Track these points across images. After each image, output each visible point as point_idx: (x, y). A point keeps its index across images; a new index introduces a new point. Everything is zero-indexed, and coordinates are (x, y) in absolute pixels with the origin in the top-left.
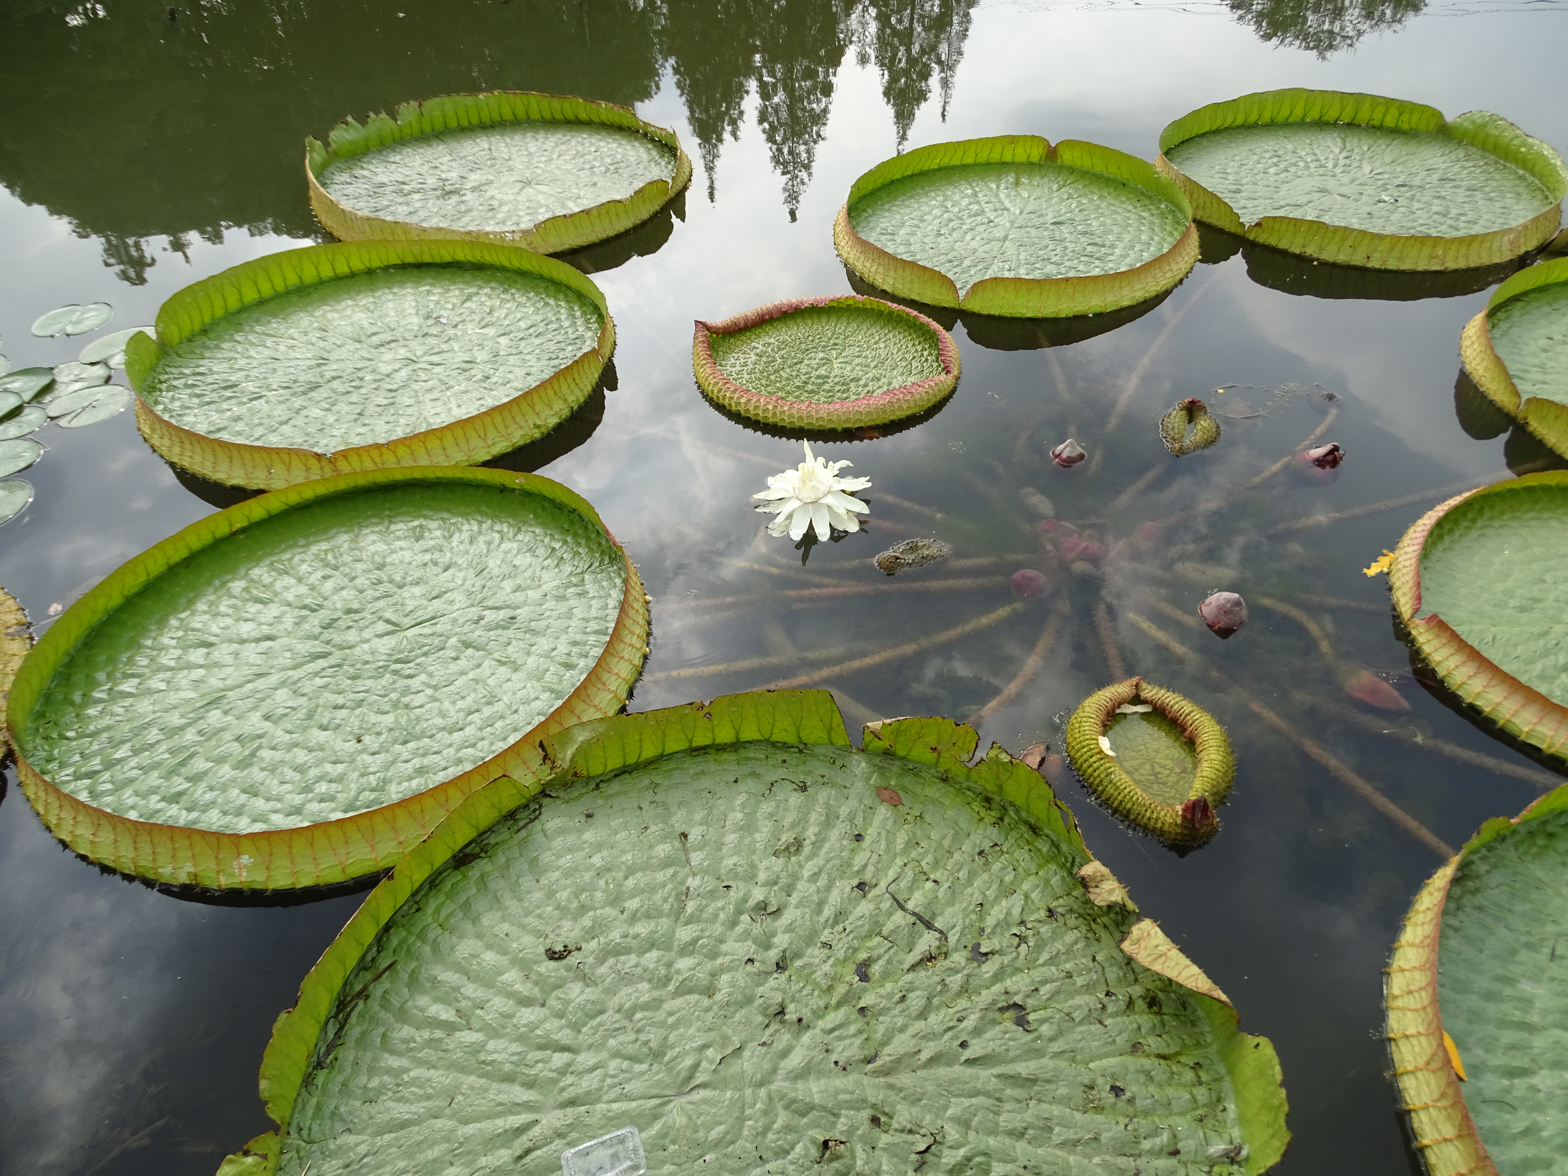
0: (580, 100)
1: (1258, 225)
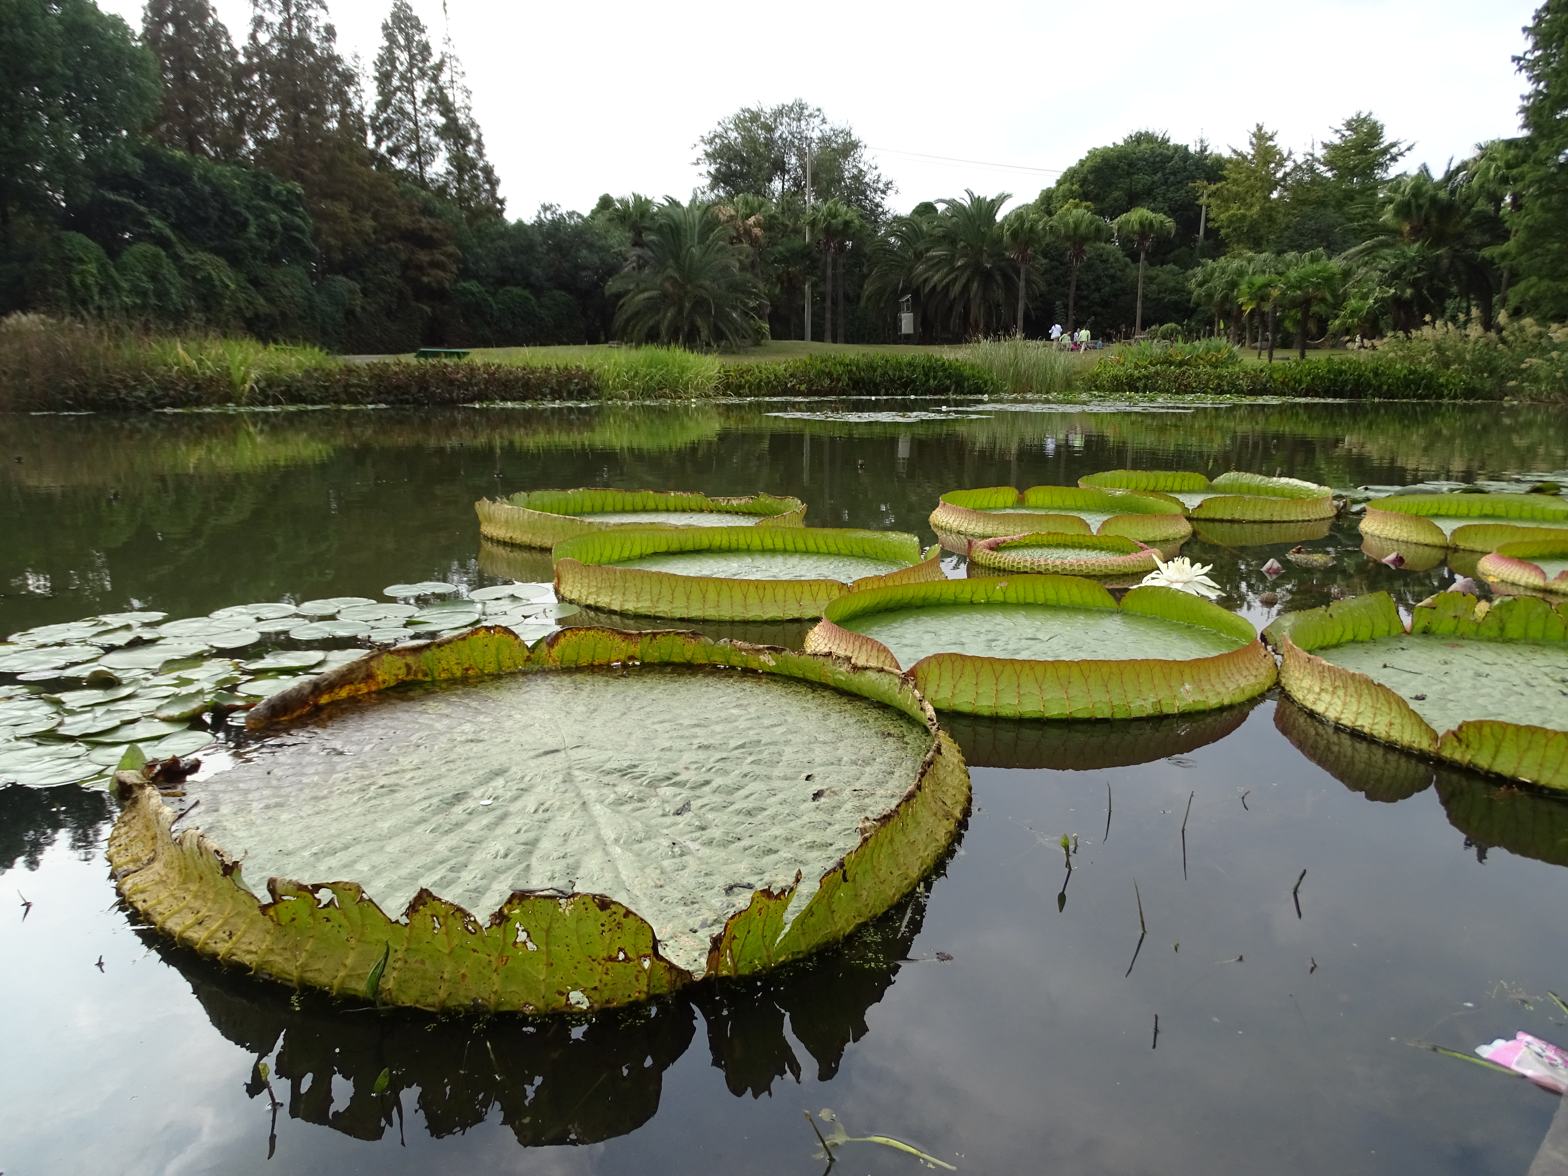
1: (1200, 506)
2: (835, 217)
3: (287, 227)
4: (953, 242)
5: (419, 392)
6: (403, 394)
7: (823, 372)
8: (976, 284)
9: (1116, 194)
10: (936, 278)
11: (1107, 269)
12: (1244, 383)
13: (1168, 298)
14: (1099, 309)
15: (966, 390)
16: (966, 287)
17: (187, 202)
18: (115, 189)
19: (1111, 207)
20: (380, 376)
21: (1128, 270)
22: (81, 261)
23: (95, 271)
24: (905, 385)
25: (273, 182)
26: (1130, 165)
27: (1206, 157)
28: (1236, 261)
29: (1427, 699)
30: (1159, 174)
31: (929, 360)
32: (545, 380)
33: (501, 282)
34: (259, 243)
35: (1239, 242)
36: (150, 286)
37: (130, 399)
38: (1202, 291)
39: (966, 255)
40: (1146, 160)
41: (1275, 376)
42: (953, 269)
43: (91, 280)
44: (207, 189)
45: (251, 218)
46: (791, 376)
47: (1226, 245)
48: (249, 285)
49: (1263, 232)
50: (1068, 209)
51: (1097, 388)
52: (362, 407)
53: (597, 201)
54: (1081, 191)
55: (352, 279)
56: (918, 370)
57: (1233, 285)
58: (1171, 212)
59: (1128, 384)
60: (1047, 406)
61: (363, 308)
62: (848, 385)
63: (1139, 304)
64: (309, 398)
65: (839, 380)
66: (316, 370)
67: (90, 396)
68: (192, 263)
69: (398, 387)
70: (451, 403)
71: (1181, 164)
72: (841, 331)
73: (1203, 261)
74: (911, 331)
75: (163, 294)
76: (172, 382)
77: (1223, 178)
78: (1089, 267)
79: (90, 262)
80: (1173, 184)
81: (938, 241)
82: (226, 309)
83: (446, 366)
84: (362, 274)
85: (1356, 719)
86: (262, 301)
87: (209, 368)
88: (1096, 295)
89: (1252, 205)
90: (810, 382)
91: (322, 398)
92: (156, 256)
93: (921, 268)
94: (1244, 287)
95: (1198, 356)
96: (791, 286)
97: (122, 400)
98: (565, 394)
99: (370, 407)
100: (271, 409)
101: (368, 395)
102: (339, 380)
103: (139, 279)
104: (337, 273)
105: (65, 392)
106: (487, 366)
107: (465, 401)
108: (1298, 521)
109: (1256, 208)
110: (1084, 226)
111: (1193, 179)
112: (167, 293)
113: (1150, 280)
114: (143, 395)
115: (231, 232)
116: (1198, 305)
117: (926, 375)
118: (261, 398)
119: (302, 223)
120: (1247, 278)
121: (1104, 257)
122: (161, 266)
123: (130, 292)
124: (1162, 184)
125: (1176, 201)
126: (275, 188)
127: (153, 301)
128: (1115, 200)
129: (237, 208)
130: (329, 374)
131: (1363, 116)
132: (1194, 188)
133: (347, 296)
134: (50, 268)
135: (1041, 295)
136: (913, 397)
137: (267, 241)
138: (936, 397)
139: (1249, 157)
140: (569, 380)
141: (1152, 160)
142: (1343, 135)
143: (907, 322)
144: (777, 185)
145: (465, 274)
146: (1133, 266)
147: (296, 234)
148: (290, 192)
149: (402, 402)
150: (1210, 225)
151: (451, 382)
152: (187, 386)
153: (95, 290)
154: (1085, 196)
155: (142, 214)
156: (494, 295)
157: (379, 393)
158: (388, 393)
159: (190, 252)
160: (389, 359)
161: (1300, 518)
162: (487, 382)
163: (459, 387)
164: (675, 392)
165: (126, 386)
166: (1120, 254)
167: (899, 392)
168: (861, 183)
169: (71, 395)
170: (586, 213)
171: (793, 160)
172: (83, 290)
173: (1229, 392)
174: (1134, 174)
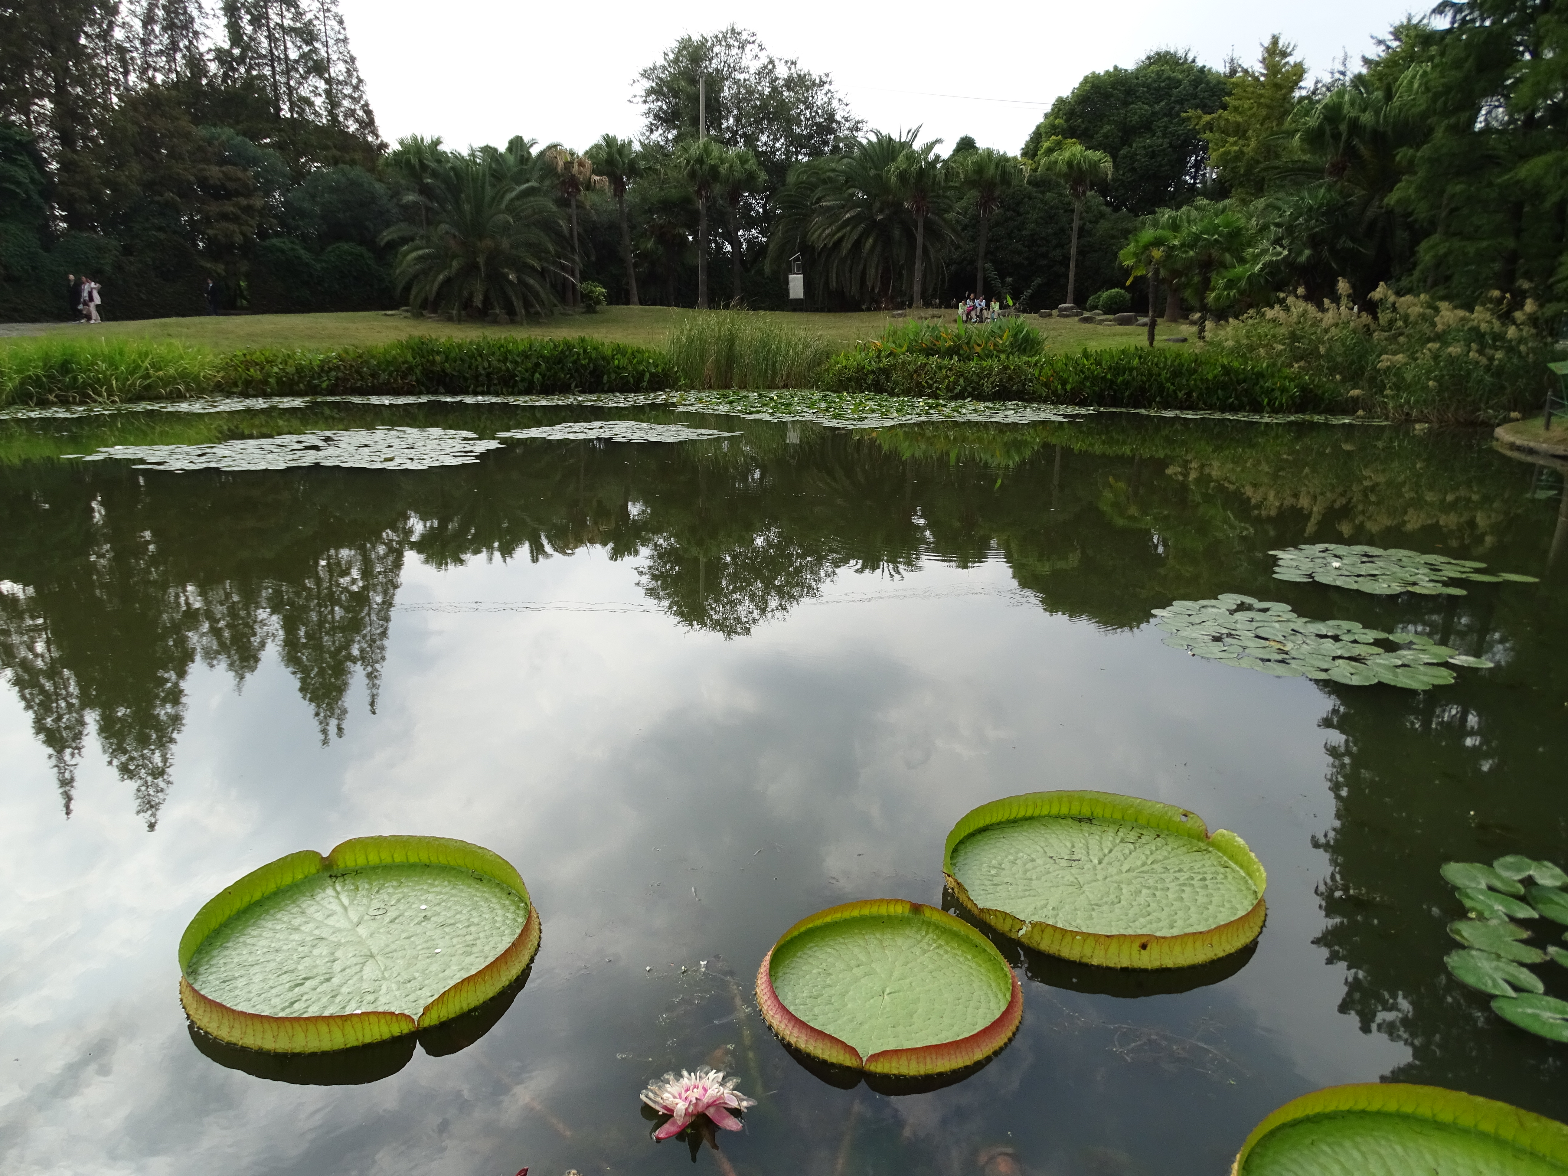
8: (870, 241)
16: (858, 245)
30: (1163, 103)
40: (1148, 87)
54: (1066, 125)
63: (1072, 265)
74: (801, 296)
77: (1224, 106)
89: (1251, 139)
93: (815, 221)
109: (1254, 143)
124: (1165, 115)
125: (1179, 136)
128: (1106, 136)
131: (1415, 21)
139: (1261, 78)
142: (1388, 47)
143: (796, 285)
156: (317, 252)
174: (1132, 103)
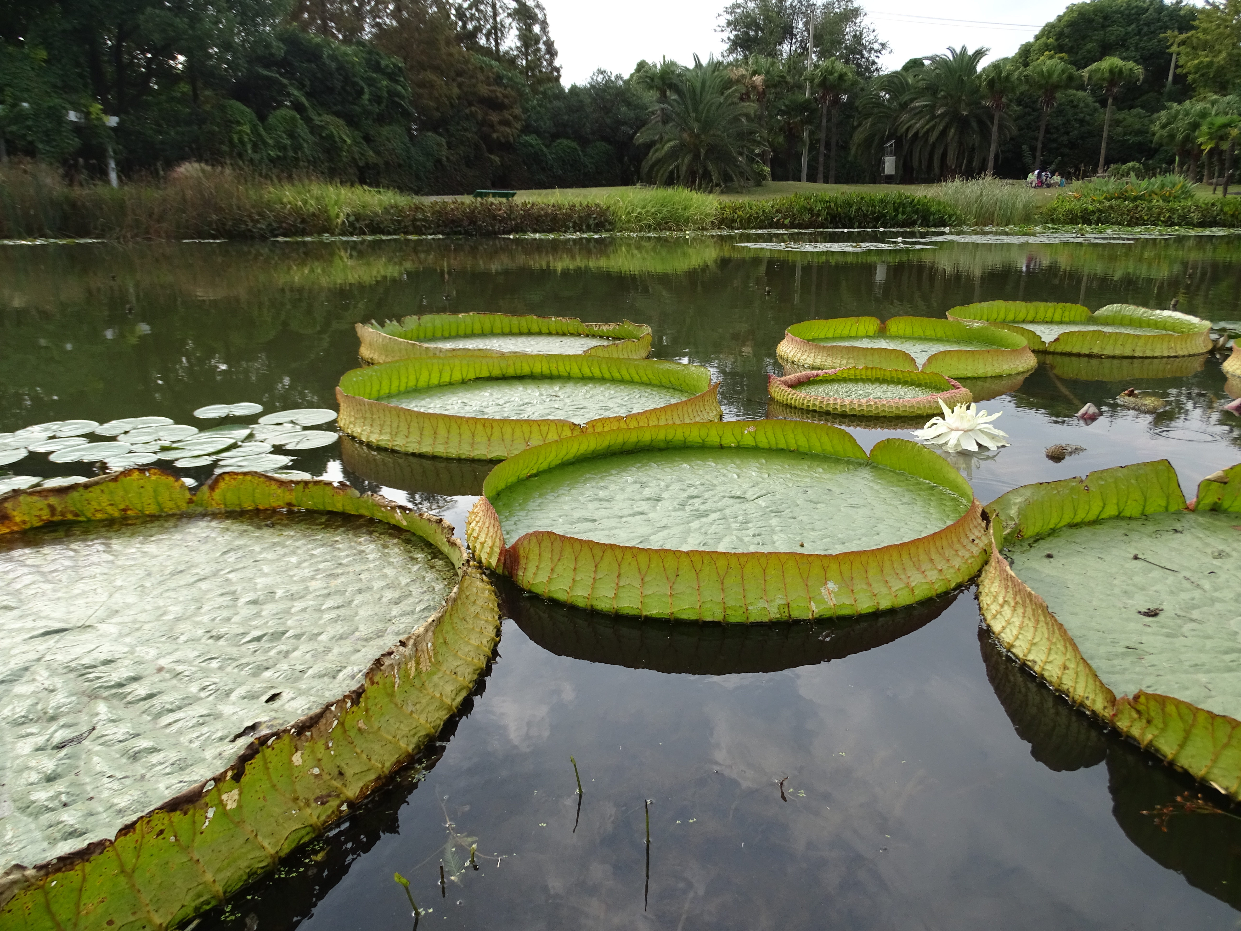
0: (535, 317)
1: (1057, 340)
2: (831, 73)
3: (392, 94)
4: (935, 93)
5: (469, 225)
6: (456, 227)
7: (805, 208)
8: (953, 130)
9: (1090, 46)
10: (918, 125)
11: (1076, 114)
12: (1195, 216)
13: (1131, 139)
14: (1066, 151)
15: (931, 224)
16: (944, 133)
17: (319, 75)
18: (267, 66)
19: (1083, 58)
20: (441, 213)
21: (1097, 114)
22: (238, 123)
23: (249, 131)
24: (877, 219)
25: (381, 58)
26: (1105, 18)
27: (1180, 9)
28: (1200, 103)
29: (1161, 617)
30: (1133, 26)
31: (900, 196)
32: (570, 216)
33: (555, 136)
34: (370, 107)
35: (1205, 86)
36: (288, 142)
37: (255, 230)
38: (1165, 132)
39: (946, 105)
40: (1121, 13)
41: (1226, 209)
42: (933, 117)
43: (246, 139)
44: (334, 65)
45: (365, 86)
46: (777, 211)
47: (1194, 90)
48: (362, 141)
49: (1229, 76)
50: (1043, 61)
51: (1053, 221)
52: (424, 237)
53: (635, 67)
54: (1056, 44)
55: (440, 134)
56: (888, 207)
57: (1195, 126)
58: (1143, 60)
59: (1082, 217)
60: (997, 237)
61: (448, 158)
62: (826, 219)
63: (1103, 145)
64: (386, 230)
65: (818, 215)
66: (392, 207)
67: (227, 228)
68: (319, 123)
69: (453, 221)
70: (492, 234)
71: (1155, 15)
72: (832, 173)
73: (1168, 104)
74: (893, 173)
75: (297, 148)
76: (285, 217)
77: (1193, 28)
78: (1060, 112)
79: (245, 124)
80: (1146, 35)
81: (921, 93)
82: (345, 159)
83: (492, 204)
84: (447, 131)
85: (1029, 651)
86: (371, 153)
87: (312, 205)
88: (1065, 138)
89: (1220, 52)
90: (794, 217)
91: (395, 230)
92: (293, 119)
93: (905, 117)
94: (1204, 128)
95: (1153, 192)
96: (792, 135)
97: (250, 230)
98: (584, 227)
99: (430, 237)
100: (355, 238)
101: (430, 228)
102: (409, 215)
103: (281, 137)
104: (428, 130)
105: (210, 224)
106: (525, 204)
107: (504, 233)
108: (1163, 357)
109: (1224, 55)
110: (1056, 74)
111: (1165, 28)
112: (301, 148)
113: (1118, 123)
114: (264, 227)
115: (351, 99)
116: (1161, 145)
117: (896, 210)
118: (350, 229)
119: (403, 91)
120: (1209, 119)
121: (1075, 103)
122: (296, 126)
123: (274, 147)
124: (1135, 35)
125: (1149, 50)
126: (383, 63)
127: (291, 153)
128: (1089, 52)
129: (356, 79)
130: (401, 211)
132: (1166, 38)
133: (435, 147)
134: (216, 129)
135: (1012, 139)
136: (881, 229)
137: (376, 105)
138: (902, 230)
139: (1222, 7)
140: (589, 215)
141: (1127, 12)
143: (889, 165)
144: (786, 48)
145: (527, 129)
146: (1101, 110)
147: (397, 99)
148: (395, 65)
149: (456, 233)
150: (1179, 71)
151: (494, 217)
152: (296, 219)
153: (249, 147)
154: (1060, 49)
155: (285, 86)
156: (547, 146)
157: (439, 226)
158: (446, 226)
159: (320, 115)
160: (448, 199)
161: (1166, 354)
162: (523, 217)
163: (500, 221)
164: (677, 225)
165: (253, 220)
166: (1090, 100)
167: (871, 225)
168: (860, 44)
169: (214, 226)
170: (626, 77)
171: (801, 25)
172: (240, 146)
173: (1179, 225)
174: (1109, 26)
